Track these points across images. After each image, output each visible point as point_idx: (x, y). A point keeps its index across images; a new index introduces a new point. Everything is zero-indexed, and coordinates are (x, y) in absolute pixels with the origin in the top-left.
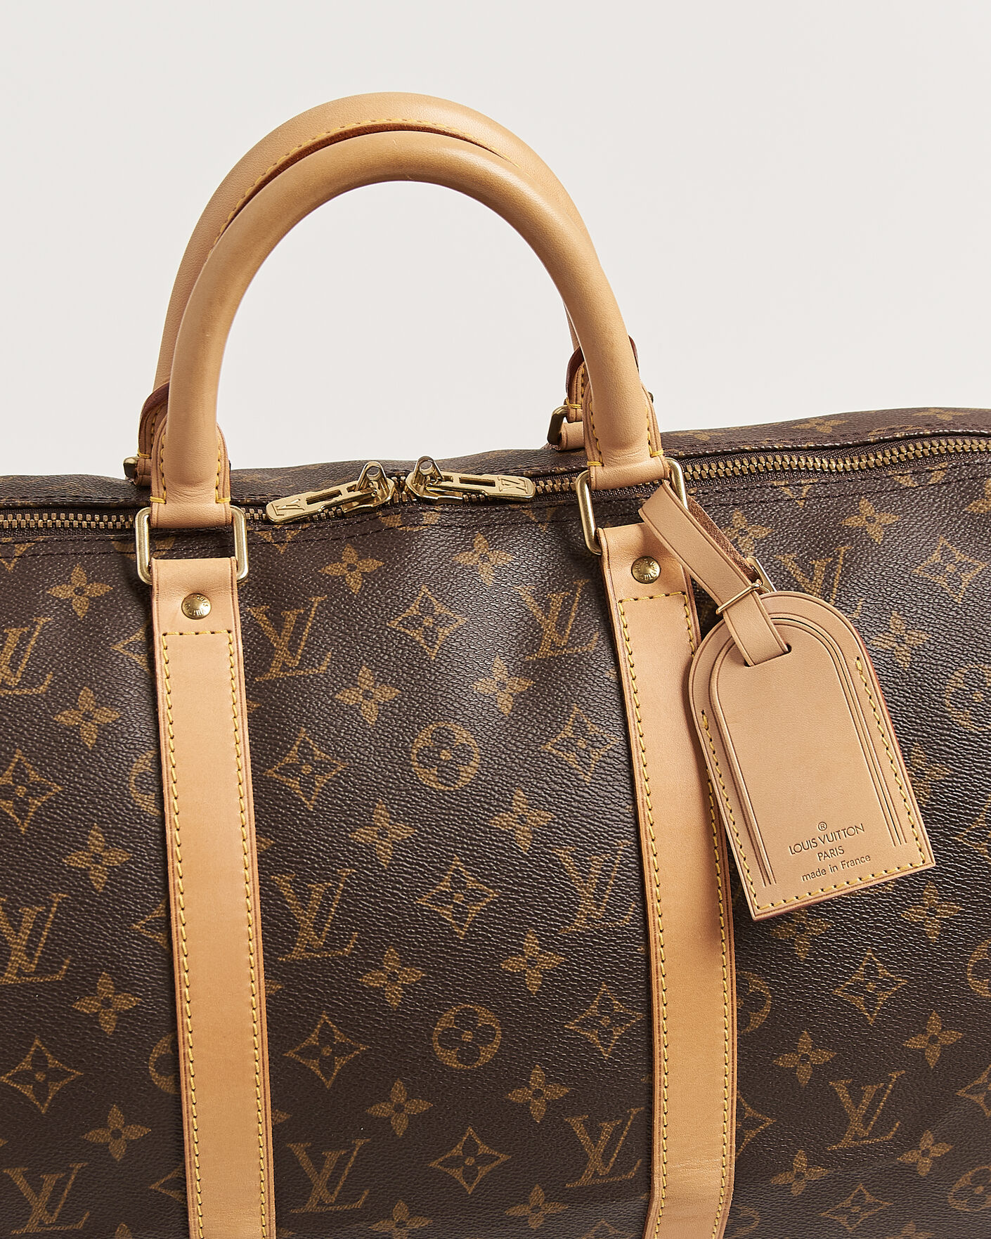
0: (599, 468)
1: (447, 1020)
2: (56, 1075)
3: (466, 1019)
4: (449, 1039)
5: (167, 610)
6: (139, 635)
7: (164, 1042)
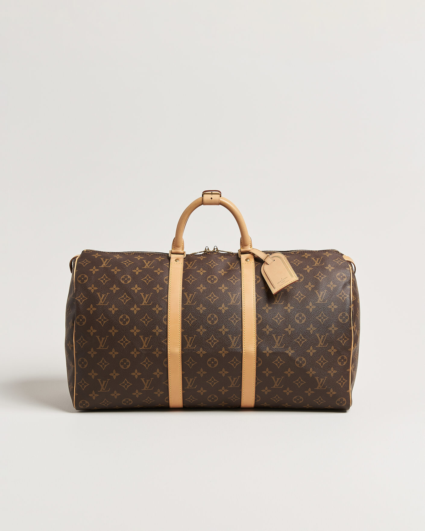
0: (242, 249)
1: (209, 316)
2: (149, 320)
3: (212, 316)
4: (210, 319)
5: (172, 260)
6: (168, 264)
7: (166, 316)
